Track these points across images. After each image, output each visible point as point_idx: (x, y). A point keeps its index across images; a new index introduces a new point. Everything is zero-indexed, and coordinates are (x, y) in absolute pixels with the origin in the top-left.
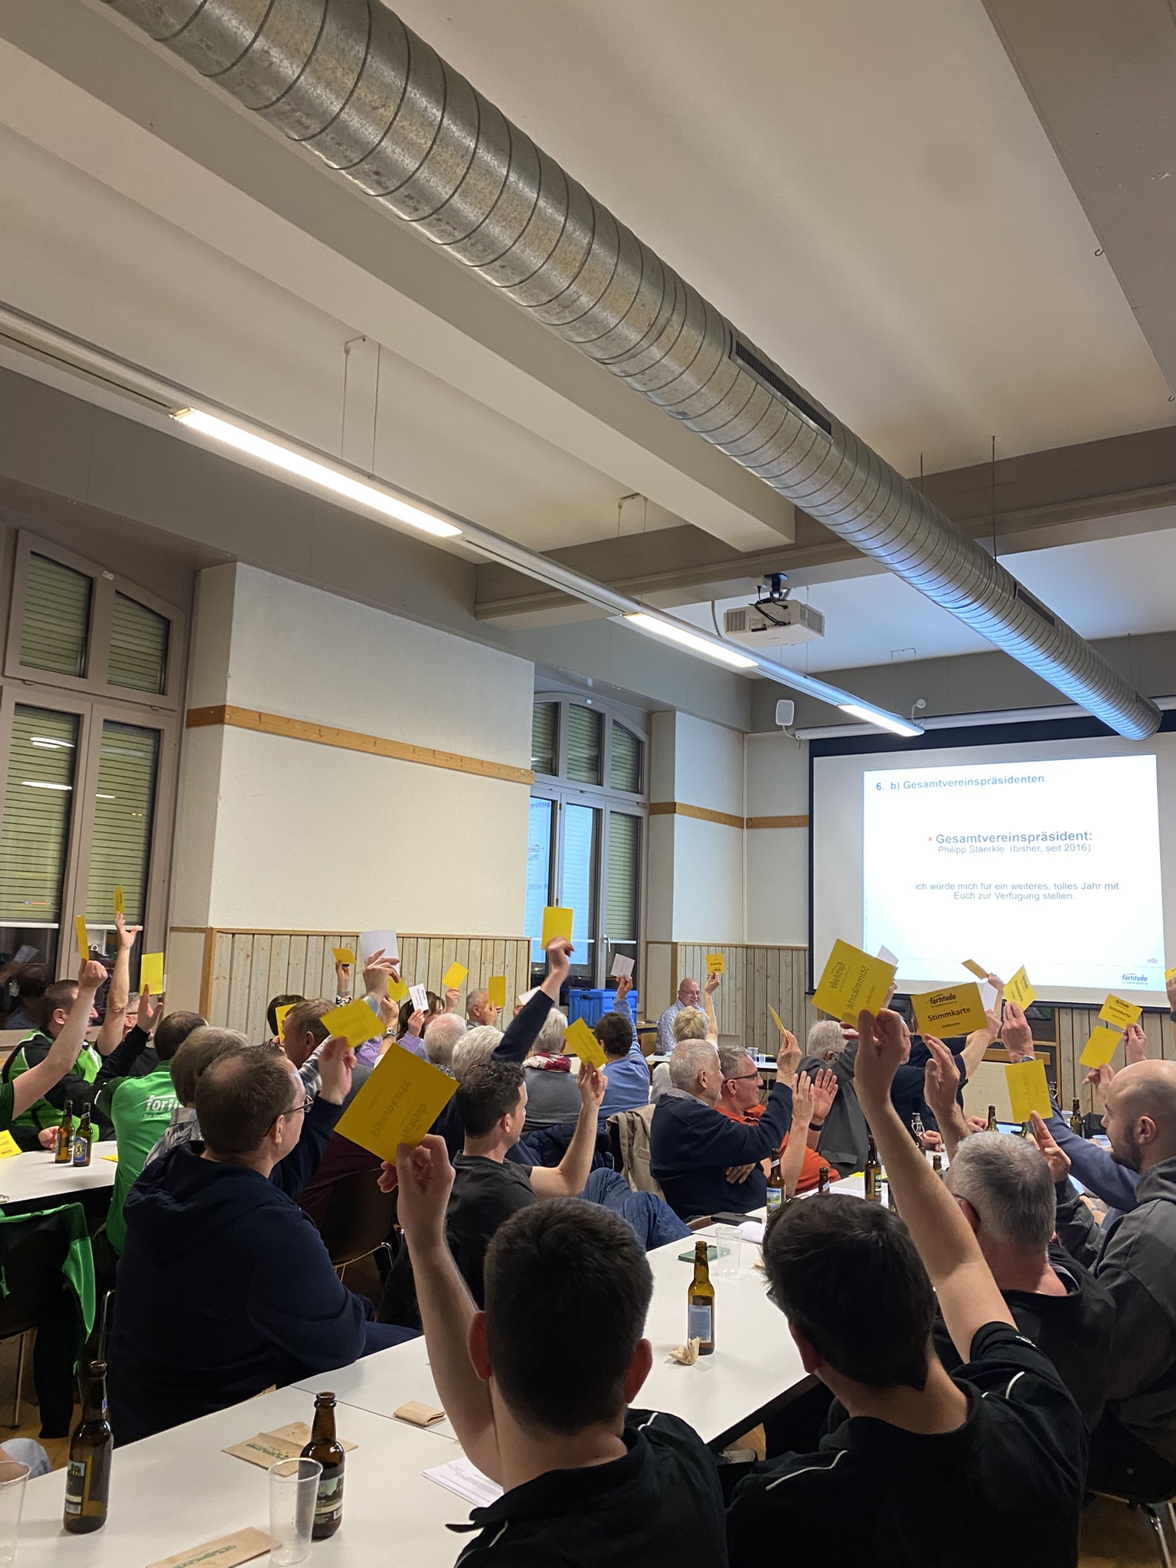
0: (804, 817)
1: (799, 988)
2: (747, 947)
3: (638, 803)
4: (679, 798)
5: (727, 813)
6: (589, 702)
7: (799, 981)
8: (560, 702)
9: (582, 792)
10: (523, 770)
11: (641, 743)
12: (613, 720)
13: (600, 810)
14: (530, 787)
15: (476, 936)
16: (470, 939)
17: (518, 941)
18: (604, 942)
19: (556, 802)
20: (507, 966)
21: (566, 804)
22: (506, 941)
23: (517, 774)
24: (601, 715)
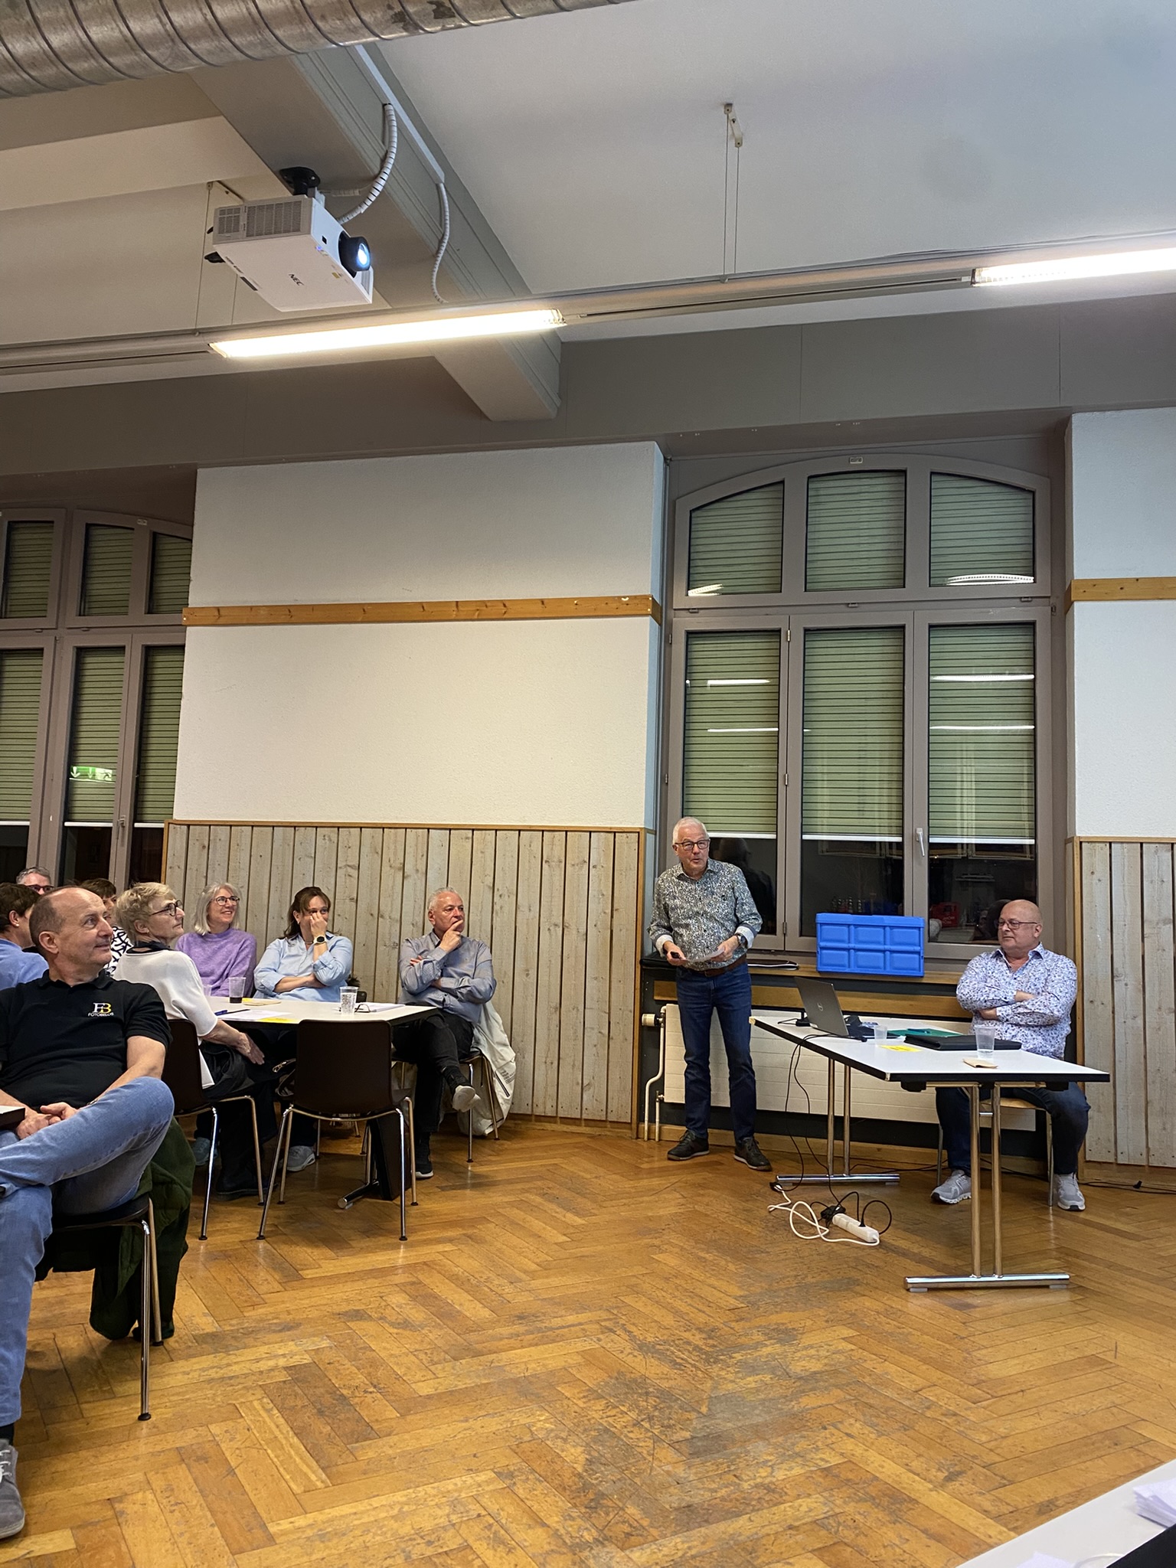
3: (1020, 598)
4: (1083, 572)
6: (858, 460)
8: (783, 479)
9: (847, 605)
10: (625, 597)
11: (1033, 493)
12: (932, 473)
13: (903, 627)
14: (649, 618)
15: (531, 826)
16: (520, 831)
17: (615, 833)
18: (919, 842)
19: (779, 631)
20: (594, 867)
21: (807, 631)
22: (590, 832)
23: (615, 605)
24: (903, 472)
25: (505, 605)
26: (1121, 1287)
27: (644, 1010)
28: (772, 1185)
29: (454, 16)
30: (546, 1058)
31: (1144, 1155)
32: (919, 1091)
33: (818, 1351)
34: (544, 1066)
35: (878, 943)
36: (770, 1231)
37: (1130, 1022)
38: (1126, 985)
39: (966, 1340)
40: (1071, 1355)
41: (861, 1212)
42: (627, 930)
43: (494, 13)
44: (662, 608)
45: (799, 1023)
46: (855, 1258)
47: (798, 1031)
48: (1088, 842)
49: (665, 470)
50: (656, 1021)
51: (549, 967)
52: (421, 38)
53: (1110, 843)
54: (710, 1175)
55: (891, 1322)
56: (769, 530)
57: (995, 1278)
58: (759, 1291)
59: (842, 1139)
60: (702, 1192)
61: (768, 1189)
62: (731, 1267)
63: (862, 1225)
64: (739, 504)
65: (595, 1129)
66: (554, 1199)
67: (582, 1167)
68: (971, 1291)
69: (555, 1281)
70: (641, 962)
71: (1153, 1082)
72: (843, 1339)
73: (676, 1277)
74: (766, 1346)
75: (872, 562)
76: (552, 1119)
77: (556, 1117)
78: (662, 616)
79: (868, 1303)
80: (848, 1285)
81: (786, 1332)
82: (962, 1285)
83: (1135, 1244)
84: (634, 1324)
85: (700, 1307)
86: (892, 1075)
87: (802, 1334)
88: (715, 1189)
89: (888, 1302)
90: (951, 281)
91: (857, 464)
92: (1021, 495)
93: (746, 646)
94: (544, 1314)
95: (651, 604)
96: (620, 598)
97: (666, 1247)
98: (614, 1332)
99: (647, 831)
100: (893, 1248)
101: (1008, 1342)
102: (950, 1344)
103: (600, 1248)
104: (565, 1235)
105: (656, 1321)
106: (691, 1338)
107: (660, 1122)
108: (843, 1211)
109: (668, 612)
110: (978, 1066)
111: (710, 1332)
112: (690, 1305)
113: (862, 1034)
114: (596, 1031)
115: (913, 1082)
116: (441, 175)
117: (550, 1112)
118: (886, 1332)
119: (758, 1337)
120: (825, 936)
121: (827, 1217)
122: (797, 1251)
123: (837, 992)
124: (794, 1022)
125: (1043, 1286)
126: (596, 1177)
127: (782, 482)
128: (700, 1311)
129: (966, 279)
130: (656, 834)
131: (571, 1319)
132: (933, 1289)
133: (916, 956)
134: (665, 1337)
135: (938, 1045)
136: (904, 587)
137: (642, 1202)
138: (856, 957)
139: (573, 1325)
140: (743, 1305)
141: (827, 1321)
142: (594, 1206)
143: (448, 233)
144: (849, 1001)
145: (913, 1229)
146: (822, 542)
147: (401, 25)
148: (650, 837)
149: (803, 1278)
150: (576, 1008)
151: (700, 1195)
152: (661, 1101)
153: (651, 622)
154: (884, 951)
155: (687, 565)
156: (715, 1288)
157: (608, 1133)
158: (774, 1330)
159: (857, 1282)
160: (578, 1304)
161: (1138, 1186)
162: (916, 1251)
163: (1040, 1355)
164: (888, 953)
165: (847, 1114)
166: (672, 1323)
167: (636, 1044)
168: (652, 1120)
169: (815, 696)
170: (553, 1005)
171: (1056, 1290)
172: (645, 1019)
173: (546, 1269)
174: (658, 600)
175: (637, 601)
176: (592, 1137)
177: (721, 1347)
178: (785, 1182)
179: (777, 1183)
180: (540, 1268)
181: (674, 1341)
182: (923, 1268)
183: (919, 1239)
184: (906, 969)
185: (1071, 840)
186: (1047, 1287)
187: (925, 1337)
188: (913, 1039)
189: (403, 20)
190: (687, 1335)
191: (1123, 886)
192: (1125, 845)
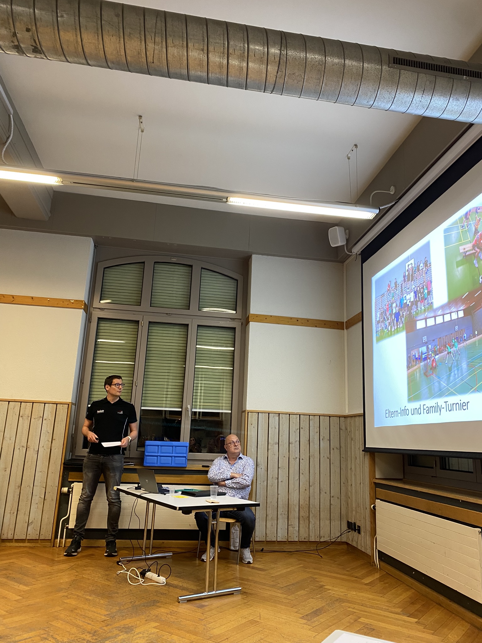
0: (361, 313)
2: (345, 417)
4: (253, 311)
5: (320, 319)
9: (167, 314)
10: (72, 300)
11: (237, 280)
12: (202, 268)
13: (187, 325)
14: (82, 311)
15: (15, 400)
16: (9, 402)
17: (57, 404)
18: (188, 411)
19: (139, 321)
20: (45, 419)
21: (150, 322)
22: (45, 403)
23: (67, 303)
24: (191, 266)
25: (13, 298)
26: (260, 591)
27: (63, 486)
28: (118, 563)
29: (42, 54)
30: (11, 511)
31: (265, 537)
32: (189, 514)
33: (143, 634)
34: (9, 514)
35: (170, 453)
36: (118, 583)
37: (262, 483)
38: (261, 469)
39: (204, 620)
40: (244, 621)
41: (158, 570)
42: (58, 449)
43: (59, 57)
44: (88, 307)
45: (136, 488)
46: (155, 591)
47: (135, 491)
48: (251, 412)
49: (94, 250)
50: (69, 491)
51: (17, 467)
52: (23, 58)
53: (258, 413)
54: (90, 561)
55: (173, 617)
56: (137, 280)
57: (214, 592)
58: (115, 611)
59: (150, 539)
60: (85, 569)
61: (116, 564)
62: (102, 602)
63: (159, 576)
64: (126, 268)
65: (33, 544)
66: (14, 579)
67: (26, 563)
68: (204, 600)
69: (16, 619)
70: (64, 464)
71: (269, 507)
72: (153, 627)
73: (76, 610)
74: (120, 636)
75: (177, 298)
76: (10, 540)
77: (13, 539)
78: (87, 310)
79: (163, 610)
80: (154, 603)
81: (128, 628)
82: (200, 597)
83: (263, 573)
84: (57, 634)
85: (89, 622)
86: (179, 508)
87: (136, 628)
88: (92, 567)
89: (172, 609)
90: (219, 199)
91: (174, 260)
92: (233, 281)
93: (124, 326)
94: (12, 635)
95: (84, 304)
96: (70, 300)
97: (70, 596)
98: (48, 639)
99: (72, 403)
100: (171, 585)
101: (220, 619)
102: (198, 623)
103: (38, 600)
104: (19, 596)
105: (68, 632)
106: (85, 637)
107: (66, 538)
108: (149, 571)
109: (91, 308)
110: (212, 503)
111: (94, 633)
112: (84, 622)
113: (164, 492)
114: (38, 496)
115: (186, 510)
116: (12, 111)
117: (10, 537)
118: (171, 622)
119: (116, 632)
120: (148, 451)
121: (143, 574)
122: (131, 590)
123: (155, 475)
124: (134, 488)
125: (231, 594)
126: (34, 567)
127: (144, 263)
128: (89, 624)
129: (225, 200)
130: (76, 405)
131: (26, 636)
132: (189, 601)
133: (185, 458)
134: (73, 639)
135: (195, 495)
136: (189, 309)
137: (57, 576)
138: (160, 459)
139: (27, 639)
140: (108, 619)
141: (146, 621)
142: (34, 580)
143: (12, 136)
144: (159, 478)
145: (179, 576)
146: (158, 288)
147: (16, 50)
148: (73, 406)
149: (135, 603)
150: (29, 486)
151: (85, 570)
152: (67, 528)
153: (83, 312)
154: (171, 457)
155: (101, 290)
156: (94, 612)
157: (39, 545)
158: (123, 627)
159: (158, 602)
160: (29, 628)
161: (262, 550)
162: (181, 585)
163: (233, 623)
164: (173, 457)
165: (153, 528)
166: (76, 631)
167: (58, 502)
168: (62, 537)
169: (151, 349)
170: (17, 485)
171: (237, 595)
172: (63, 490)
173: (10, 614)
174: (86, 303)
175: (77, 302)
176: (31, 548)
177: (100, 639)
178: (124, 560)
179: (120, 562)
180: (7, 613)
181: (77, 640)
182: (184, 592)
183: (181, 579)
184: (180, 464)
185: (245, 411)
186: (233, 594)
187: (188, 621)
188: (184, 493)
189: (18, 48)
190: (83, 636)
191: (262, 429)
192: (263, 414)
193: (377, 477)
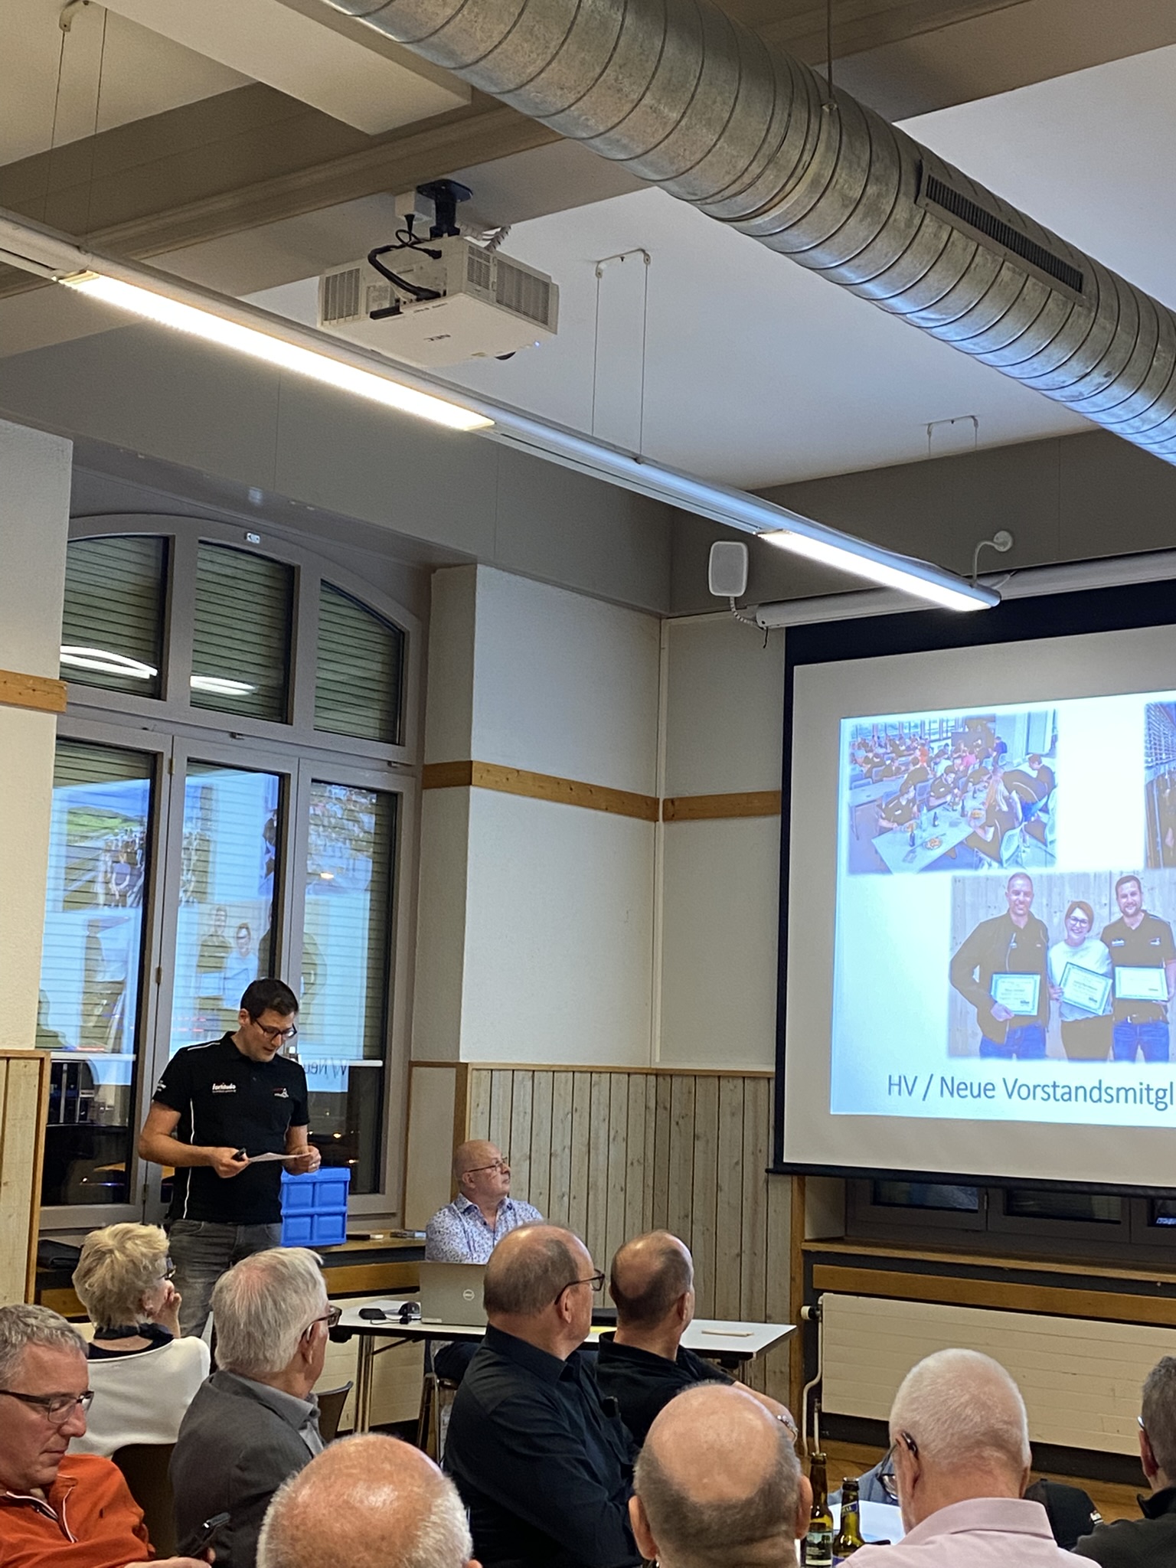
0: (774, 793)
1: (756, 1160)
2: (658, 1074)
3: (389, 763)
4: (479, 753)
5: (615, 787)
6: (254, 539)
7: (756, 1145)
8: (174, 536)
9: (233, 735)
11: (403, 633)
12: (321, 580)
13: (284, 777)
19: (157, 755)
21: (189, 760)
23: (17, 689)
24: (290, 569)
35: (306, 1205)
48: (477, 1070)
53: (493, 1071)
64: (111, 552)
91: (253, 542)
95: (64, 696)
96: (27, 678)
133: (340, 1218)
136: (289, 723)
154: (312, 1216)
175: (47, 688)
191: (498, 1119)
192: (502, 1072)
193: (807, 1237)
